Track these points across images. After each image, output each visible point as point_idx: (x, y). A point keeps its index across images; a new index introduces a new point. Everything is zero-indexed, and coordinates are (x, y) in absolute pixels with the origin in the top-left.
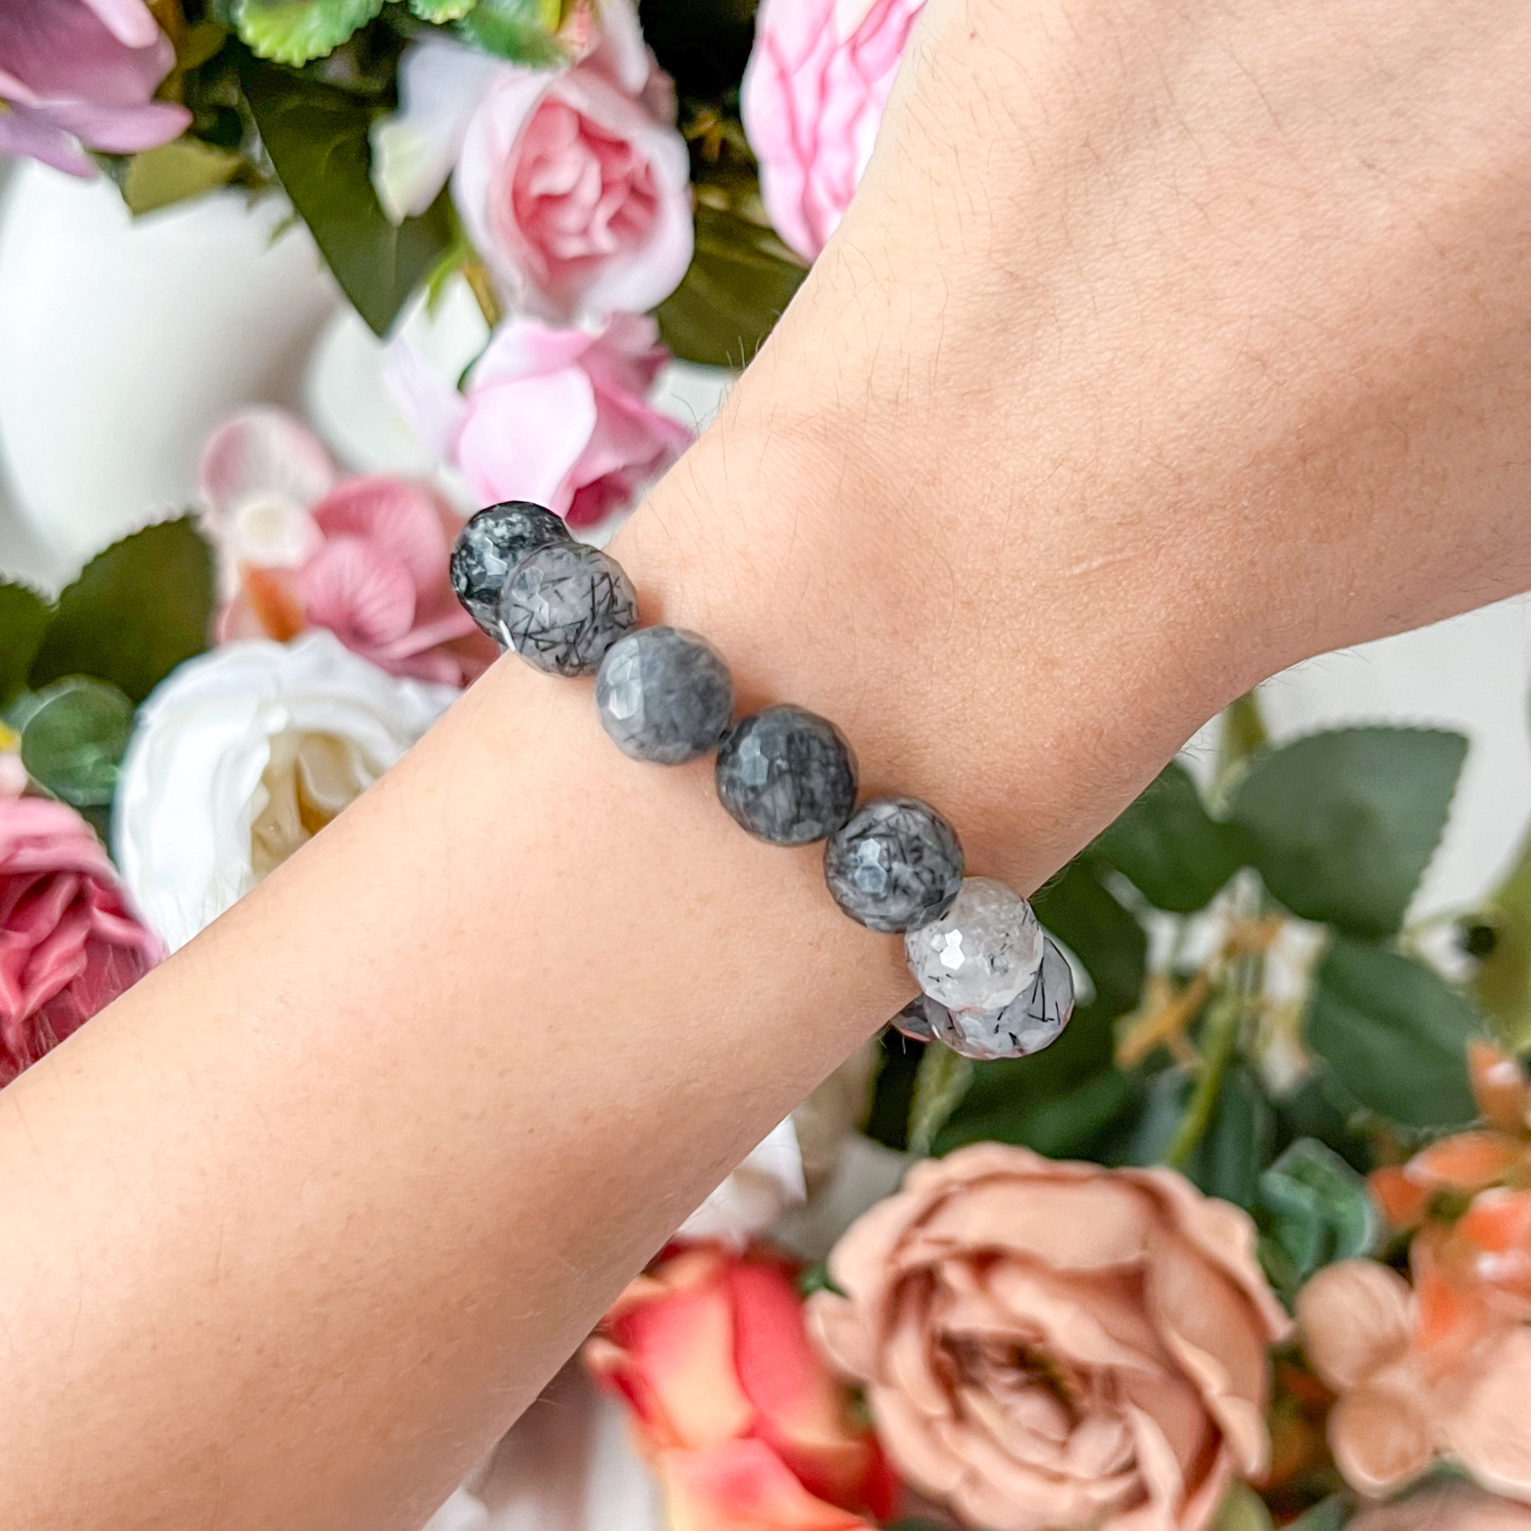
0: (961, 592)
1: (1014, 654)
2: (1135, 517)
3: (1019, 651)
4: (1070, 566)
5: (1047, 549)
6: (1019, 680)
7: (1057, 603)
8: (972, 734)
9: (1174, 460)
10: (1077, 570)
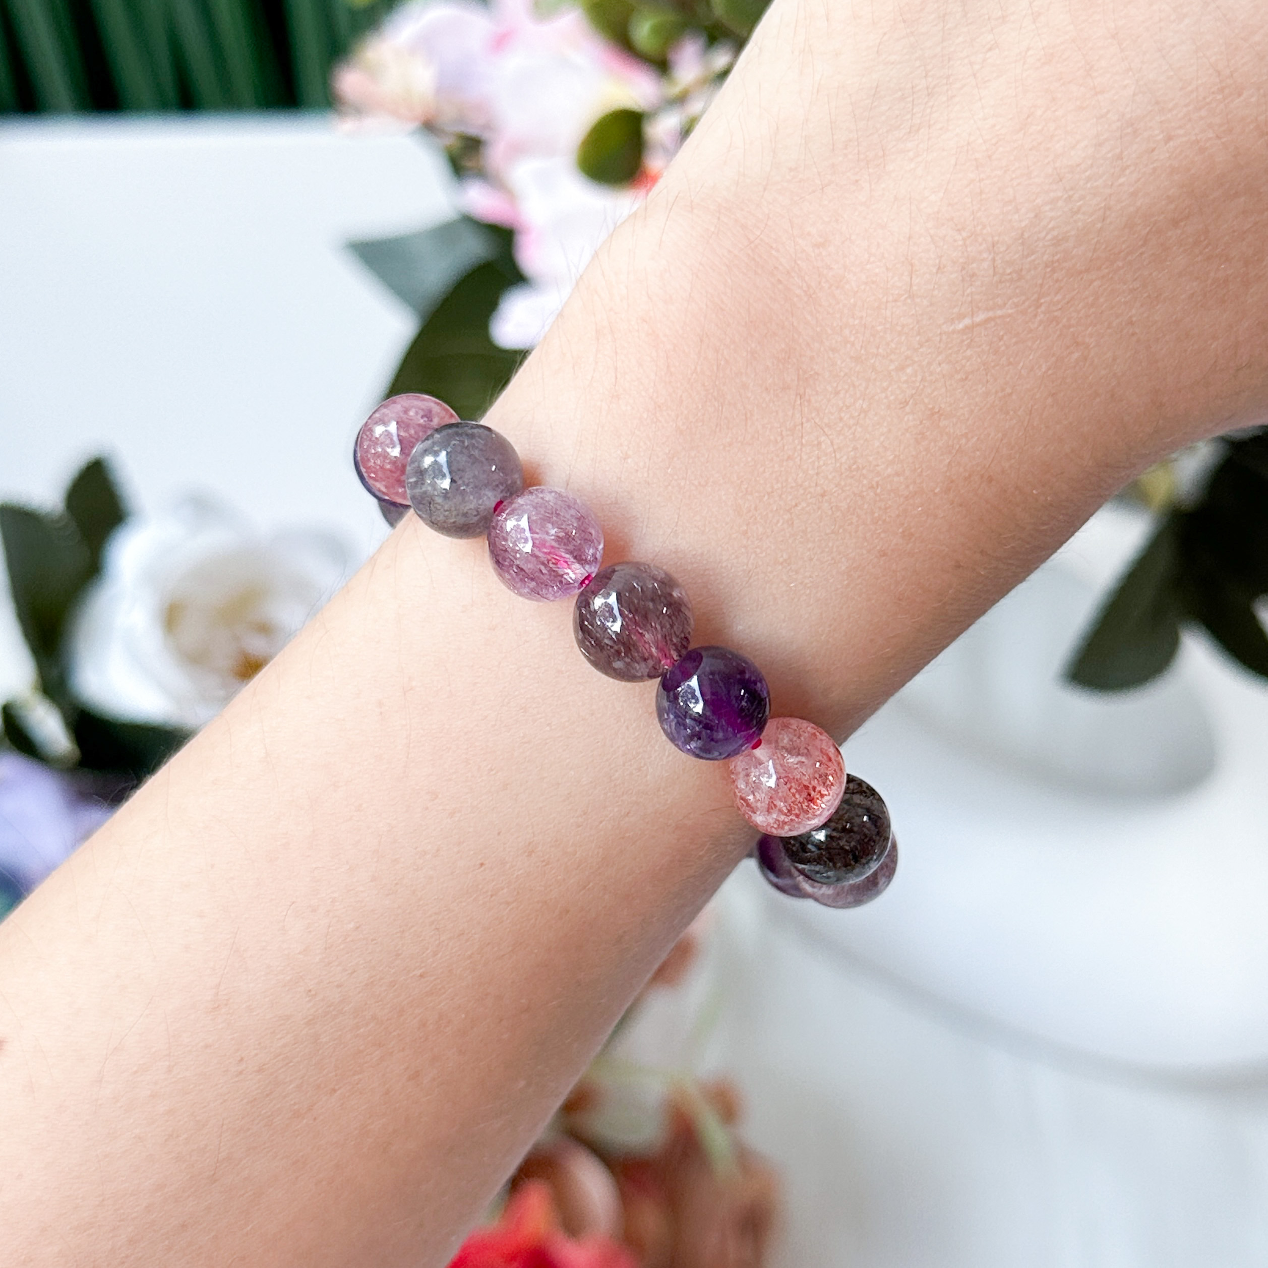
0: (849, 346)
1: (902, 406)
2: (1014, 275)
3: (907, 403)
4: (952, 321)
5: (931, 304)
6: (907, 430)
7: (940, 358)
8: (865, 482)
9: (1050, 221)
10: (961, 326)
